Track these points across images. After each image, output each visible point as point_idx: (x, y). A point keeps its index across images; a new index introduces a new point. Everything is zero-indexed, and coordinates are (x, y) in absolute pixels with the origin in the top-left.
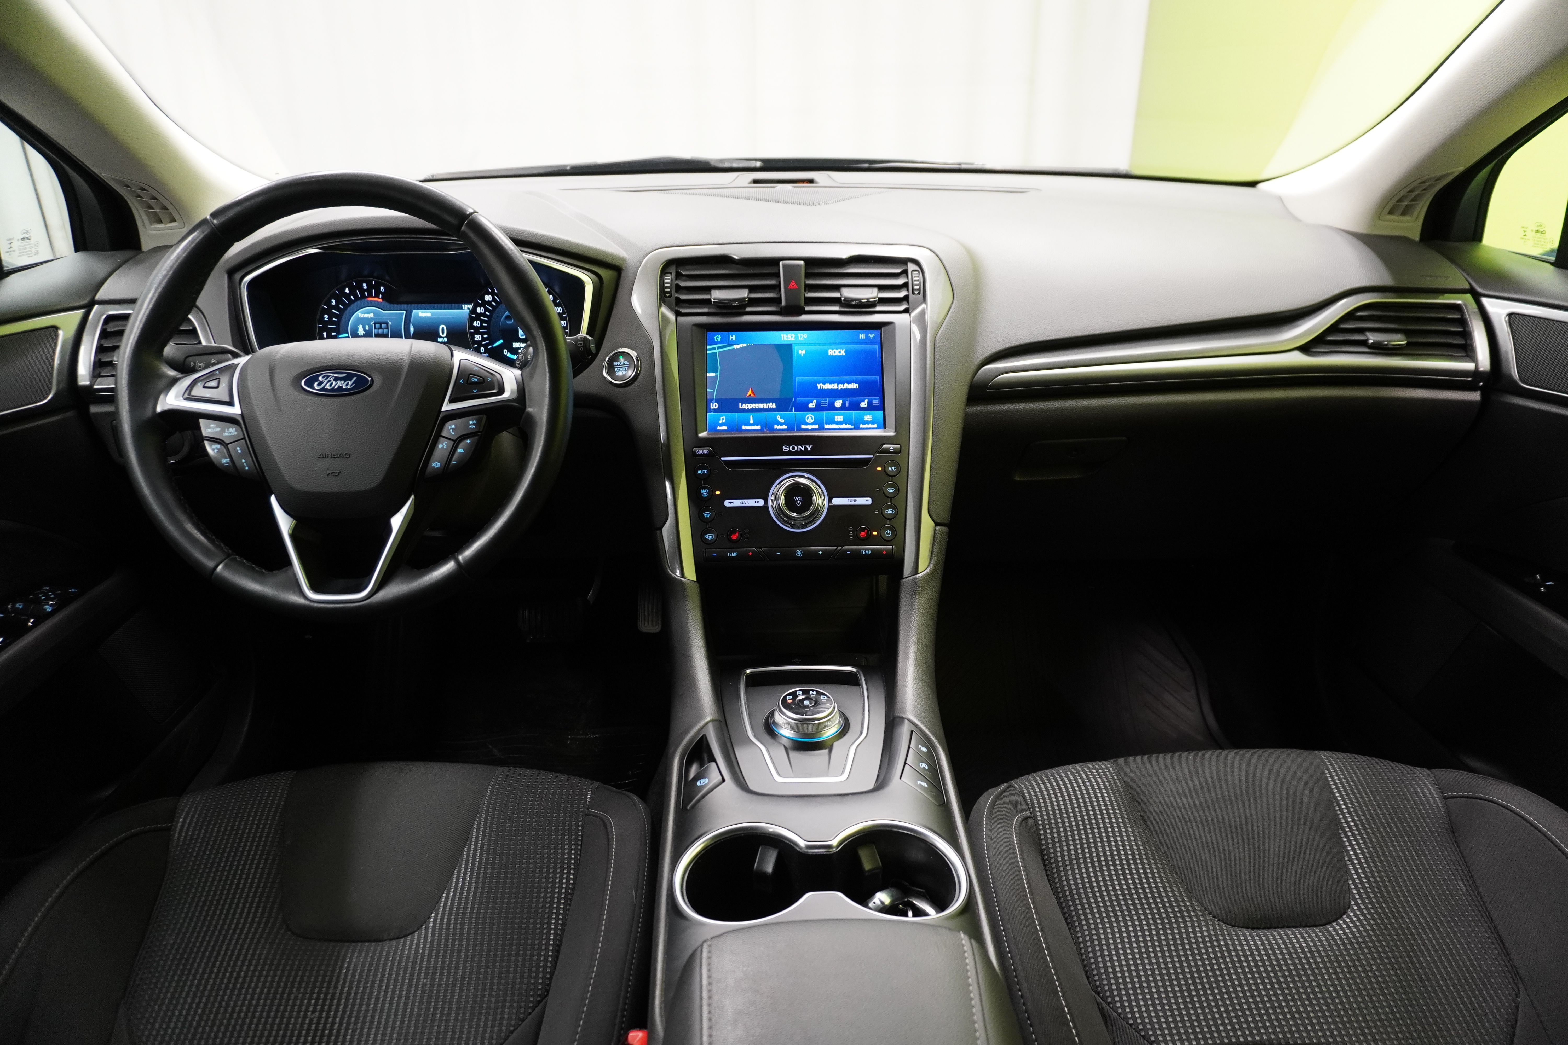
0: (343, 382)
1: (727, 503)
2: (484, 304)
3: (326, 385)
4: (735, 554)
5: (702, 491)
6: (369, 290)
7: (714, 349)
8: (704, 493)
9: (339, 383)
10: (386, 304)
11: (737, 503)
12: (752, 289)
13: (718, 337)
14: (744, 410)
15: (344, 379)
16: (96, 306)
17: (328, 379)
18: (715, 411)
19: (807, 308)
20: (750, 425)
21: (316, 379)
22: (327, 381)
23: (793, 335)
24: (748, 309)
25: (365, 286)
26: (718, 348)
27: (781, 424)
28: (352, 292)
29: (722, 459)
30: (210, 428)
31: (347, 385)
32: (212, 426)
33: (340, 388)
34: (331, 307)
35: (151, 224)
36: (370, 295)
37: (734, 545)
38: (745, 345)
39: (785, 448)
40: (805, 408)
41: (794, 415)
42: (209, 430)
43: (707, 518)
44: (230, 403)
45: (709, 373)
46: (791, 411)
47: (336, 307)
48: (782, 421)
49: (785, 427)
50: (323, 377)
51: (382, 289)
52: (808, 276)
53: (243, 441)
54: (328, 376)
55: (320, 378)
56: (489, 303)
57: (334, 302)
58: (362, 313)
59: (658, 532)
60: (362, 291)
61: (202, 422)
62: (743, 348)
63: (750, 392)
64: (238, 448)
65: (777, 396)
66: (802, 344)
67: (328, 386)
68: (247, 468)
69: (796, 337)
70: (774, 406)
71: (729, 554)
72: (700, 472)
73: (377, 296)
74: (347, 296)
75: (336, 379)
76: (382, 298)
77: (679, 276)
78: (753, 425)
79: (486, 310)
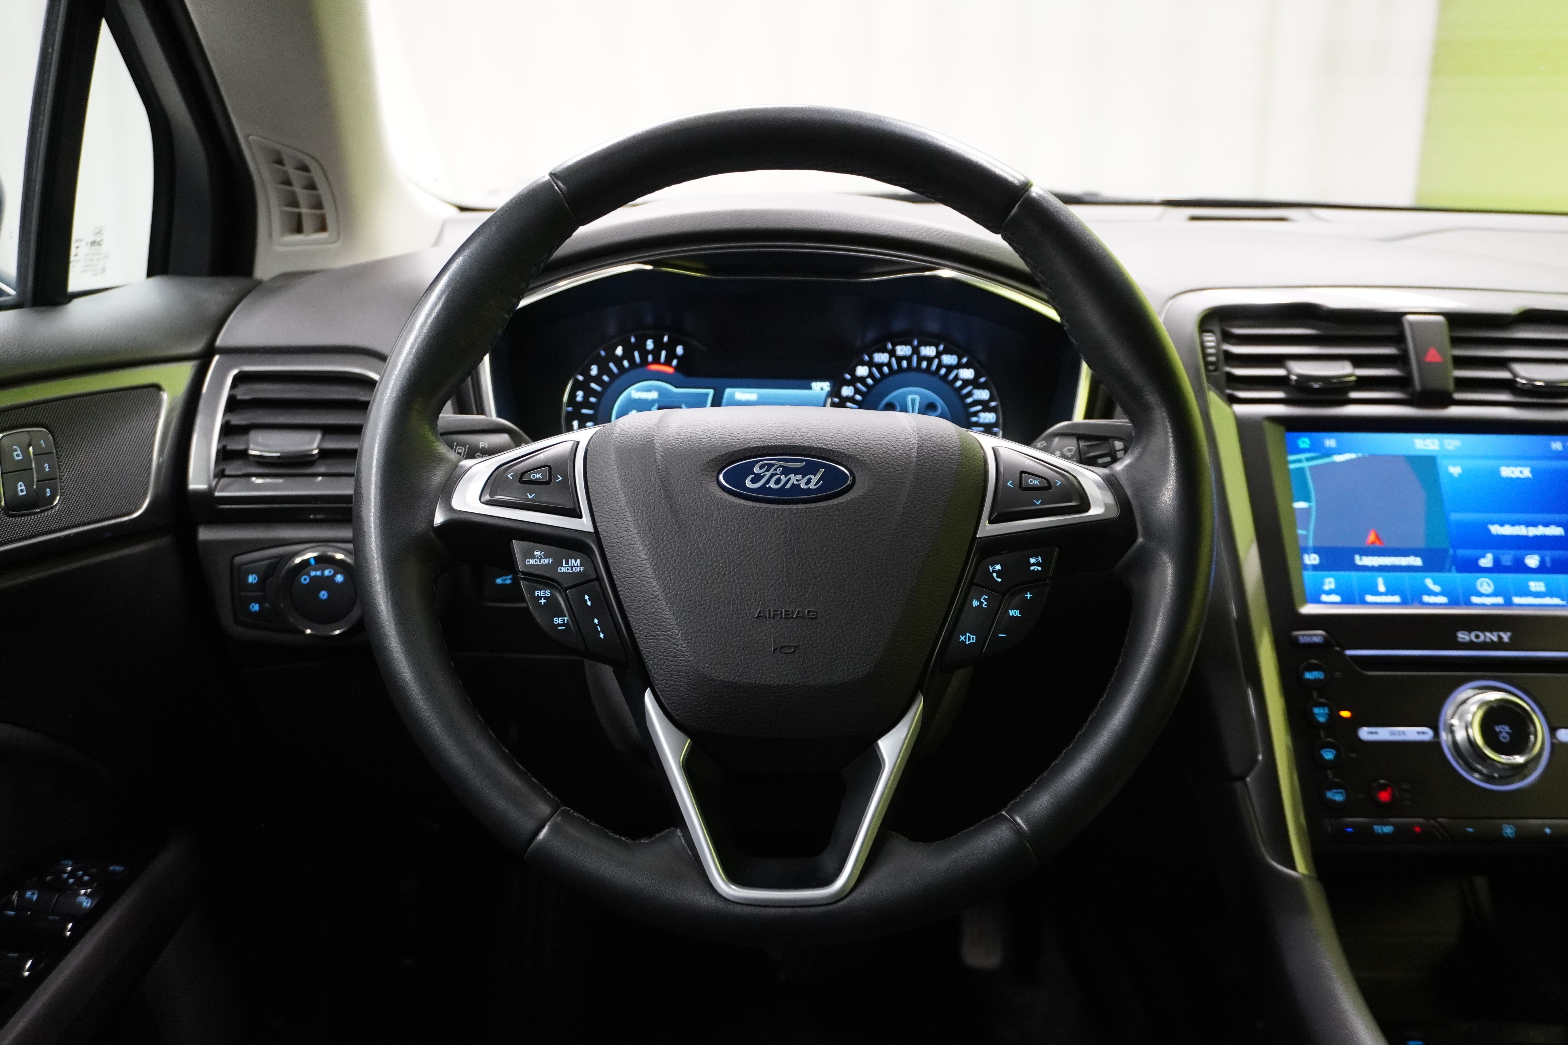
0: (799, 477)
1: (1365, 733)
2: (855, 380)
3: (768, 481)
4: (1388, 829)
5: (1316, 710)
6: (656, 353)
7: (1299, 461)
8: (1321, 714)
9: (794, 479)
10: (680, 377)
11: (1384, 734)
12: (1357, 361)
13: (1304, 441)
14: (1365, 568)
15: (803, 472)
16: (216, 358)
17: (772, 471)
18: (1315, 568)
19: (1458, 396)
20: (1380, 594)
21: (748, 470)
22: (768, 474)
23: (1436, 442)
24: (1354, 395)
25: (650, 345)
26: (1308, 459)
27: (1435, 594)
28: (627, 354)
29: (1349, 652)
30: (533, 557)
31: (809, 482)
32: (537, 553)
33: (795, 487)
34: (589, 379)
35: (283, 234)
36: (656, 361)
37: (1384, 812)
38: (1352, 456)
39: (1463, 636)
40: (1471, 567)
41: (1457, 578)
42: (532, 562)
43: (1329, 761)
44: (576, 513)
45: (1298, 500)
46: (1449, 571)
47: (598, 379)
48: (1437, 589)
49: (1443, 600)
50: (761, 468)
51: (680, 350)
52: (1456, 342)
53: (596, 583)
54: (770, 466)
55: (756, 470)
56: (862, 380)
57: (594, 371)
58: (638, 390)
59: (1238, 785)
60: (644, 353)
61: (516, 544)
62: (1352, 461)
63: (1372, 537)
64: (587, 597)
65: (1421, 544)
66: (1454, 457)
67: (772, 485)
68: (602, 636)
69: (1442, 445)
70: (1417, 561)
71: (1379, 829)
72: (1309, 676)
73: (668, 363)
74: (618, 361)
75: (786, 471)
76: (676, 368)
77: (1228, 337)
78: (1387, 593)
79: (857, 391)
